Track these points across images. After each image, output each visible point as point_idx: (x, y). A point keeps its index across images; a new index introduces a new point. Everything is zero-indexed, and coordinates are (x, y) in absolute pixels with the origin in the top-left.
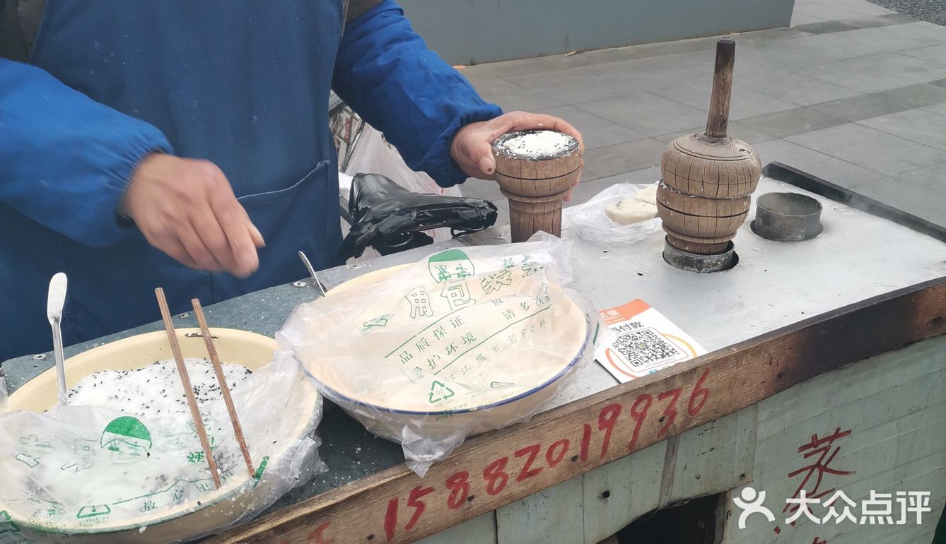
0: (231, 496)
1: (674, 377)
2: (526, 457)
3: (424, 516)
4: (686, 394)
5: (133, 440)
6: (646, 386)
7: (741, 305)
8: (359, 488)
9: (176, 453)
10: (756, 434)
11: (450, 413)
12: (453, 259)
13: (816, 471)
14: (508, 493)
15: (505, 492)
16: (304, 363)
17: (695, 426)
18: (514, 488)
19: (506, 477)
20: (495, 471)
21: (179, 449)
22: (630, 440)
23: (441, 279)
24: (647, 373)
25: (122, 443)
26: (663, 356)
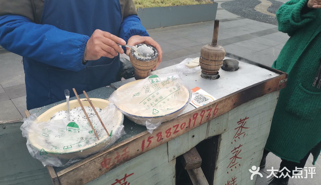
0: (104, 141)
1: (210, 105)
2: (176, 128)
3: (151, 144)
4: (213, 110)
5: (74, 128)
6: (204, 108)
7: (223, 87)
8: (135, 138)
9: (86, 131)
10: (228, 119)
11: (158, 117)
12: (155, 77)
13: (241, 128)
14: (171, 137)
15: (170, 137)
16: (117, 106)
17: (215, 118)
18: (173, 136)
19: (171, 133)
20: (168, 131)
21: (86, 130)
22: (200, 122)
23: (152, 82)
24: (202, 105)
25: (72, 129)
26: (206, 101)
